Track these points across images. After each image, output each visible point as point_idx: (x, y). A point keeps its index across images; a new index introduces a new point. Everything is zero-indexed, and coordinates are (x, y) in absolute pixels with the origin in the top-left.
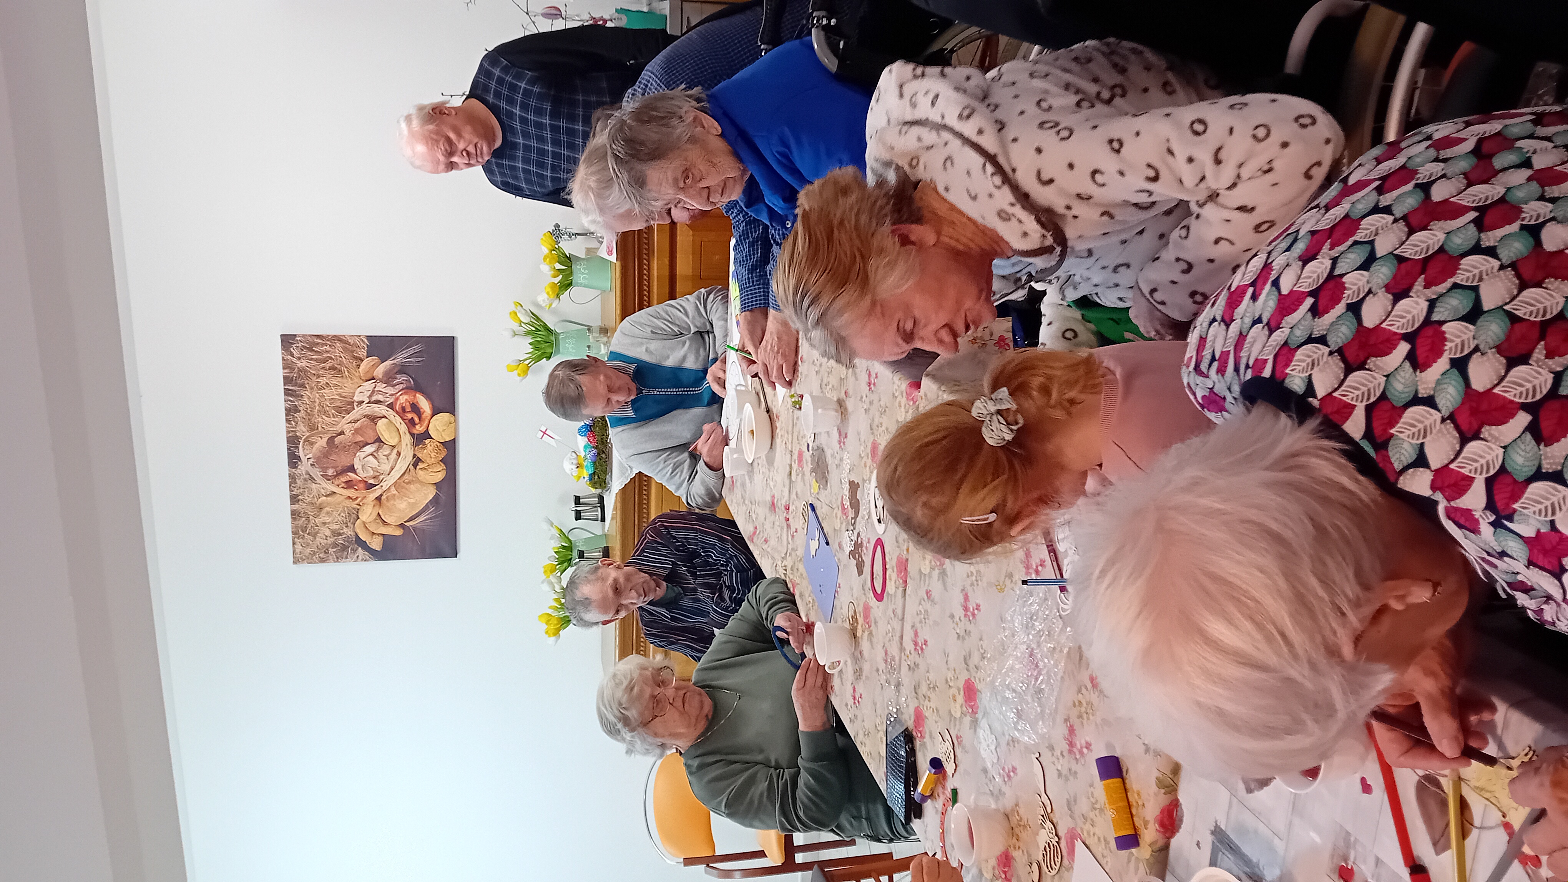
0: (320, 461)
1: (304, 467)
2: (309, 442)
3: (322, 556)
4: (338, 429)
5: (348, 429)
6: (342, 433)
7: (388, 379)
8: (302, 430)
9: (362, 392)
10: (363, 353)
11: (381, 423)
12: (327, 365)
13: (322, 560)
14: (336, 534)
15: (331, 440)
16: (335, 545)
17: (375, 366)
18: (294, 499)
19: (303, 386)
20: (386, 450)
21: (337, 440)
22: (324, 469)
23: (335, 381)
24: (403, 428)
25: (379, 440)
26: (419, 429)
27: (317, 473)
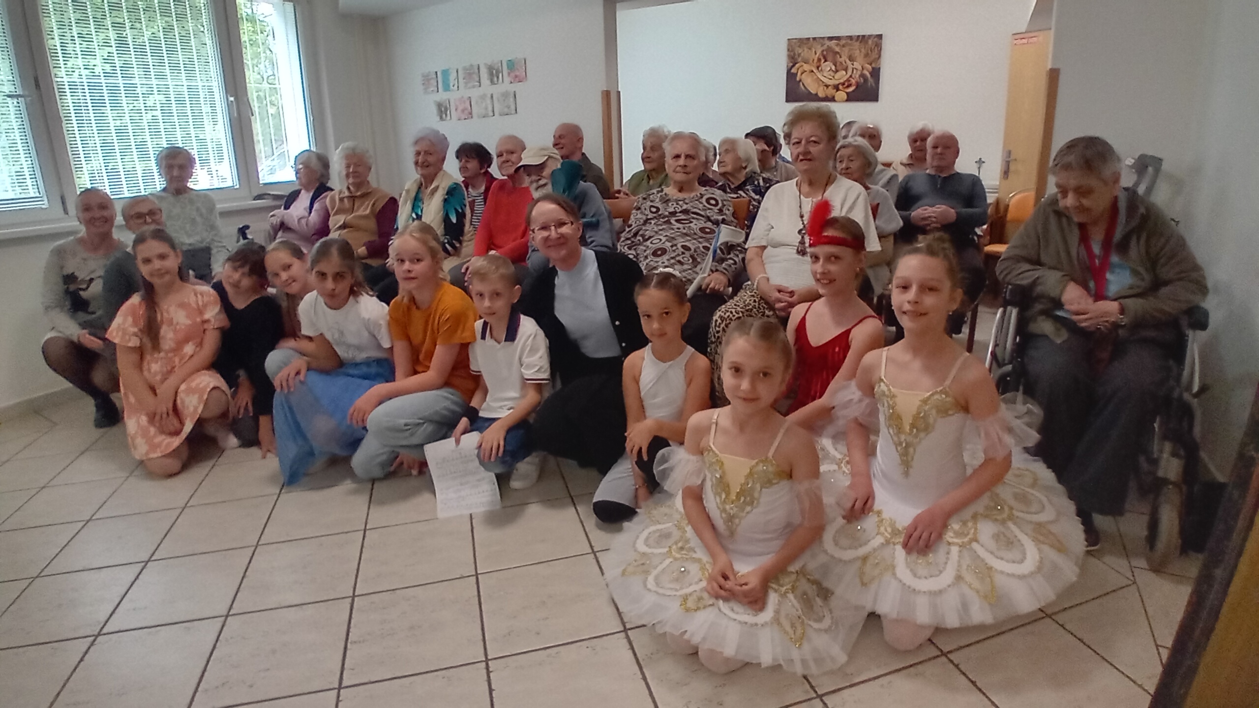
0: (829, 49)
1: (828, 43)
2: (837, 45)
3: (791, 49)
4: (843, 56)
5: (841, 60)
6: (841, 57)
7: (862, 75)
8: (843, 42)
9: (857, 65)
10: (873, 65)
11: (844, 72)
12: (869, 52)
13: (788, 50)
14: (799, 55)
15: (838, 53)
16: (794, 54)
17: (868, 71)
18: (814, 39)
19: (861, 42)
20: (832, 74)
21: (838, 56)
22: (826, 50)
23: (862, 55)
24: (842, 81)
25: (837, 71)
26: (841, 87)
27: (825, 47)
